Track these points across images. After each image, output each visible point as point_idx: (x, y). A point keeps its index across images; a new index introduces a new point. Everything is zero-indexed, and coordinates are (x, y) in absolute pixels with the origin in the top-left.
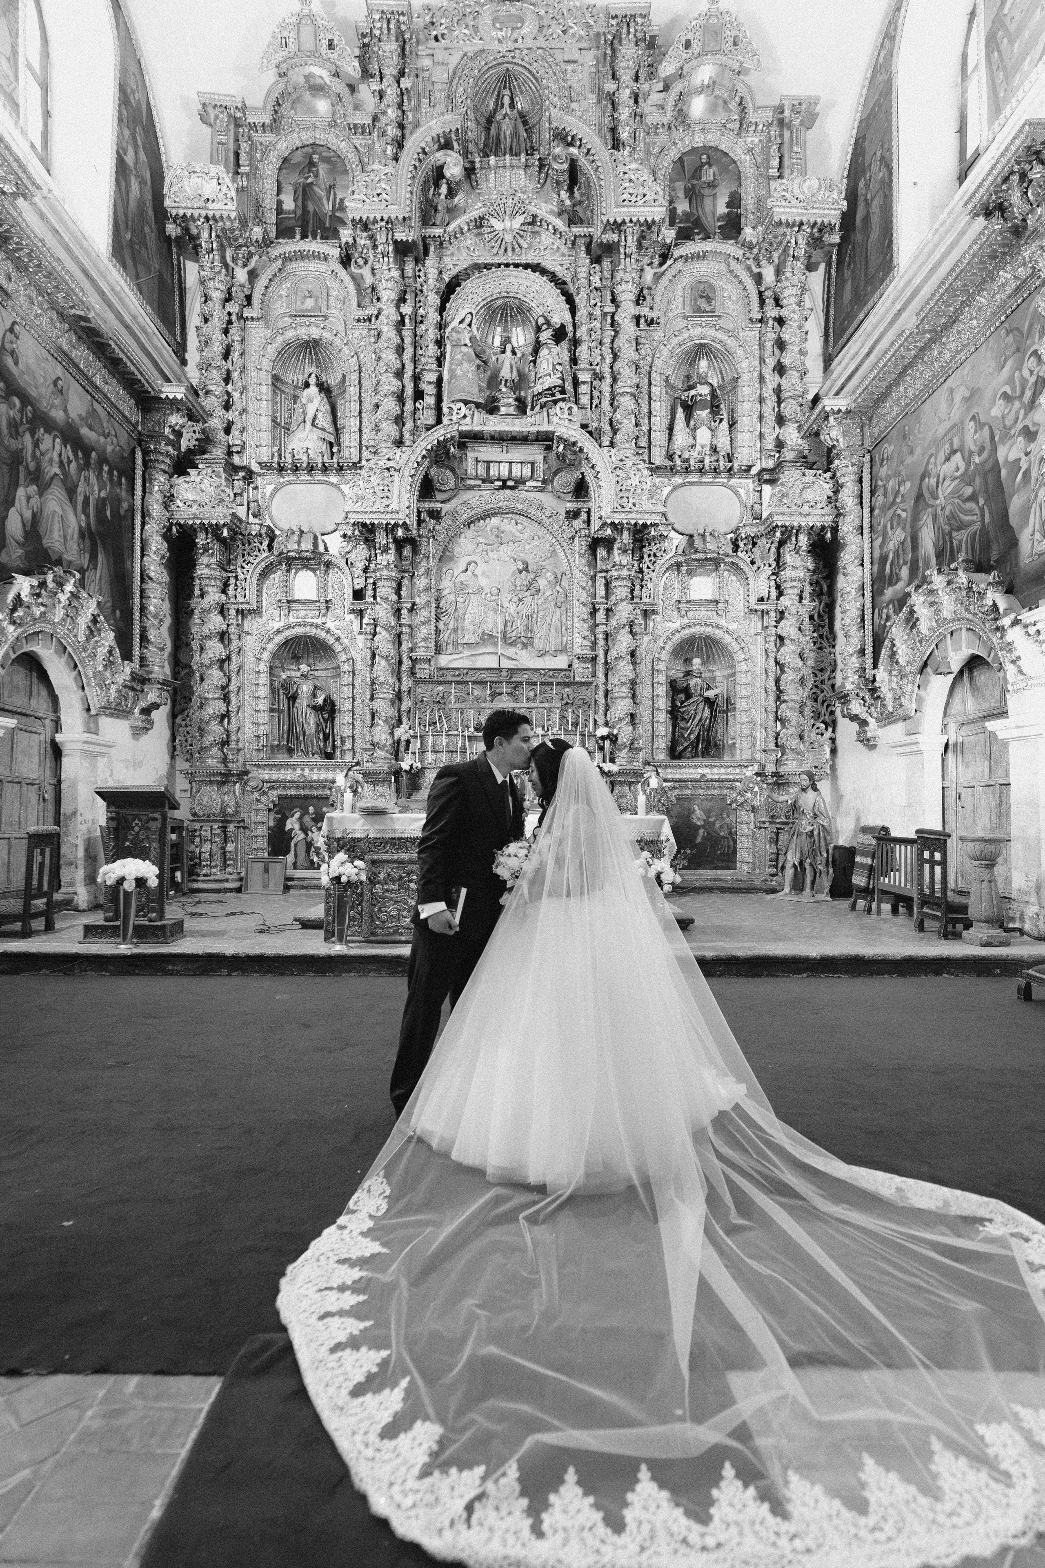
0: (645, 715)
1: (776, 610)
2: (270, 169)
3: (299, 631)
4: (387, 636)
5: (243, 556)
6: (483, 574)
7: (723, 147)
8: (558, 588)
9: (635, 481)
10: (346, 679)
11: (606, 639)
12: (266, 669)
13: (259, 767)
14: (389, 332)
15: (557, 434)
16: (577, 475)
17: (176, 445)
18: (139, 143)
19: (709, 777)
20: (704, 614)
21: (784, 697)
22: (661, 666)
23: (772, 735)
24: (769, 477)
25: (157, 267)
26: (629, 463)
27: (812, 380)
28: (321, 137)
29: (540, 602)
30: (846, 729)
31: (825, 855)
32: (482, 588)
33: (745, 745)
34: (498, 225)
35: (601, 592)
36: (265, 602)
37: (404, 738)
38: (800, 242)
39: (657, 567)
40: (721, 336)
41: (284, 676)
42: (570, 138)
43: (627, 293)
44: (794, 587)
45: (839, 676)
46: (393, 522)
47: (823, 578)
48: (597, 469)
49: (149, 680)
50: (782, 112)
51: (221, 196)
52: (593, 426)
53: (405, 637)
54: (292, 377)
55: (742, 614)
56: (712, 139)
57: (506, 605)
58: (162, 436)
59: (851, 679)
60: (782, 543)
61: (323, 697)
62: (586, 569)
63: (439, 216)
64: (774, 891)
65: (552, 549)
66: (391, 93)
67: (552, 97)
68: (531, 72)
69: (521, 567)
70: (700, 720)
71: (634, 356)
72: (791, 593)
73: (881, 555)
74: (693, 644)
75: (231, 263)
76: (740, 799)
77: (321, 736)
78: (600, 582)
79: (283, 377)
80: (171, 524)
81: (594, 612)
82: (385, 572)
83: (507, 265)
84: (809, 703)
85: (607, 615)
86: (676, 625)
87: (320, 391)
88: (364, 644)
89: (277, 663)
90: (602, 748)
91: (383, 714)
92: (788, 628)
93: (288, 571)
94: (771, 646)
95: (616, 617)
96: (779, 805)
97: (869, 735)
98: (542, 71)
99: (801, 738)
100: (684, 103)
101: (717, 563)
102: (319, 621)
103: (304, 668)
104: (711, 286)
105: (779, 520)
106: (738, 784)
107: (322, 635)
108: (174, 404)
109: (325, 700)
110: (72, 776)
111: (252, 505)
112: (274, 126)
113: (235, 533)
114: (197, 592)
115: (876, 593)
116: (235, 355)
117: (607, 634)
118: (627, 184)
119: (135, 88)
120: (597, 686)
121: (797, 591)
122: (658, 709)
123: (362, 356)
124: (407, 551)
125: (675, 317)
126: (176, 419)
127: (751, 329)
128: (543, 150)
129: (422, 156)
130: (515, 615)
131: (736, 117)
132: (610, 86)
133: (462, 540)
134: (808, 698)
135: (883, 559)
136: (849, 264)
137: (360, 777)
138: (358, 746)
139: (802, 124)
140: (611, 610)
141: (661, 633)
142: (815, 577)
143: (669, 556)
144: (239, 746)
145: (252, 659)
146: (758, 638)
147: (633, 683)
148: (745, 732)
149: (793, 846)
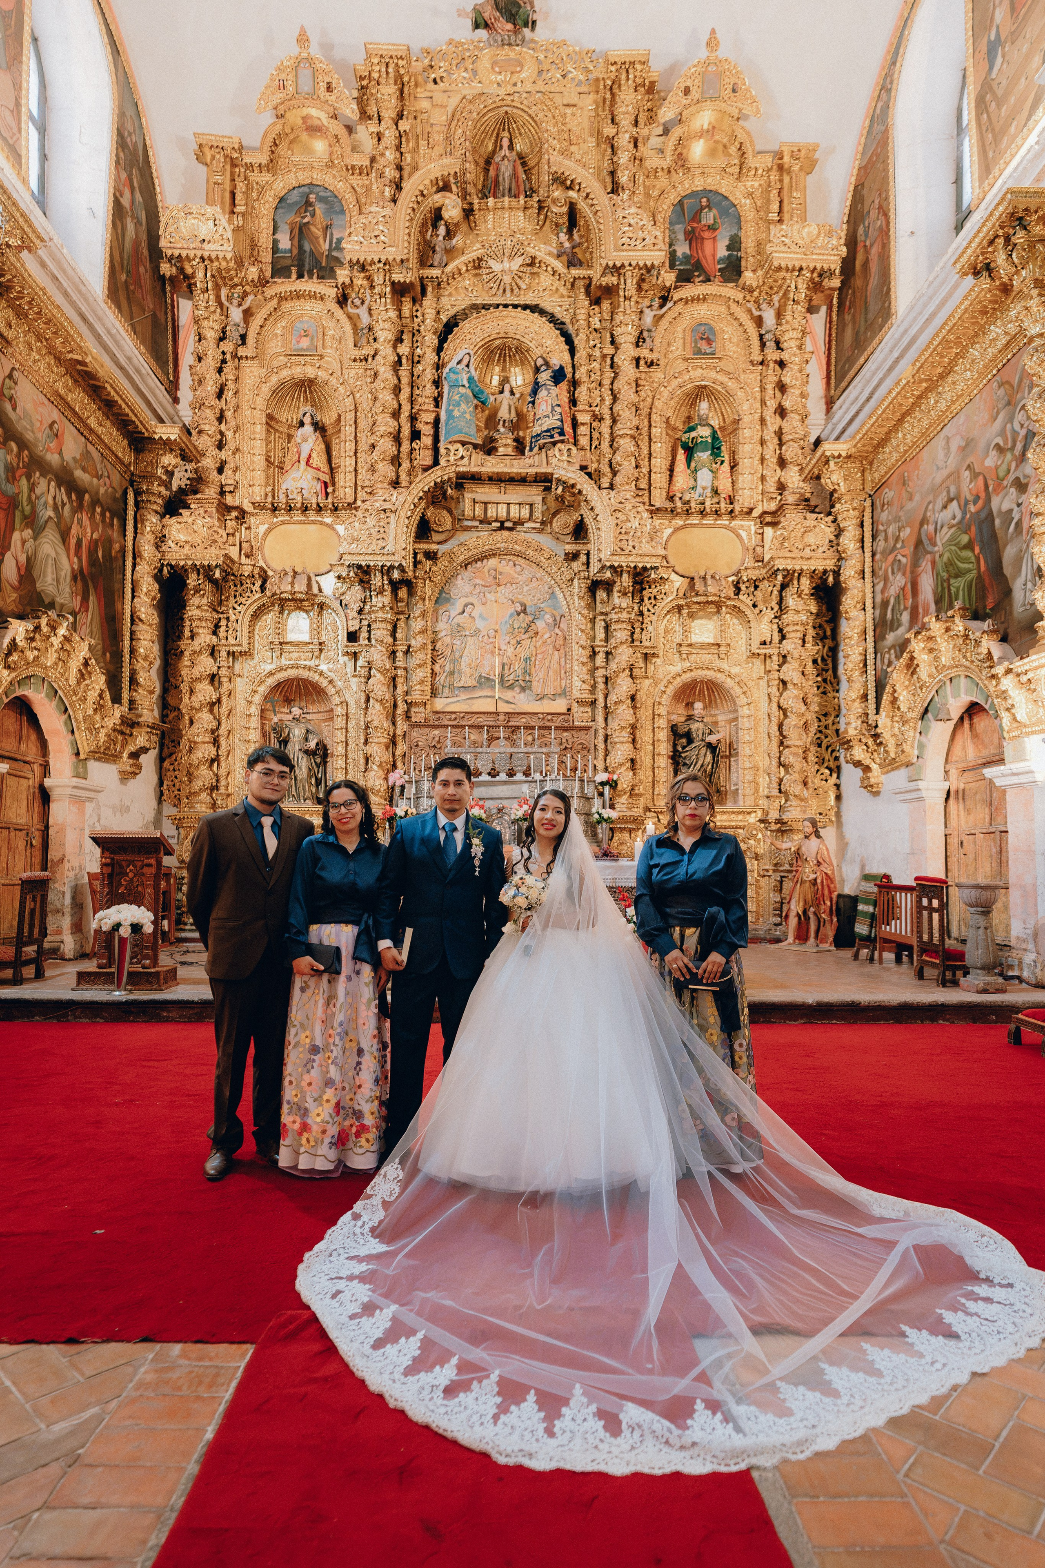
0: (645, 759)
1: (779, 654)
2: (266, 208)
3: (292, 673)
4: (382, 678)
5: (235, 597)
6: (481, 616)
7: (723, 191)
8: (557, 631)
9: (635, 524)
10: (340, 722)
11: (606, 683)
12: (258, 712)
14: (386, 373)
15: (555, 476)
16: (576, 517)
17: (167, 485)
18: (136, 184)
20: (705, 657)
21: (787, 742)
22: (662, 711)
23: (775, 780)
24: (771, 519)
25: (151, 306)
26: (629, 506)
27: (814, 422)
28: (318, 177)
29: (538, 644)
30: (851, 776)
31: (829, 904)
32: (479, 631)
33: (747, 791)
34: (496, 266)
35: (601, 634)
36: (256, 644)
37: (399, 783)
38: (799, 287)
39: (657, 610)
40: (721, 378)
41: (276, 720)
42: (569, 182)
43: (626, 334)
44: (797, 631)
45: (842, 720)
46: (388, 564)
47: (827, 621)
48: (596, 511)
49: (138, 723)
50: (781, 158)
51: (217, 237)
52: (592, 467)
53: (400, 680)
54: (286, 415)
55: (745, 657)
56: (712, 182)
57: (503, 647)
58: (153, 476)
59: (854, 725)
60: (784, 587)
61: (315, 741)
62: (585, 612)
63: (437, 257)
64: (778, 941)
65: (550, 591)
66: (390, 136)
67: (551, 140)
68: (530, 116)
69: (519, 609)
70: (702, 766)
71: (633, 398)
72: (794, 638)
73: (883, 599)
74: (694, 687)
75: (226, 303)
77: (313, 781)
78: (600, 625)
79: (277, 416)
80: (162, 565)
81: (594, 654)
82: (380, 615)
83: (506, 306)
84: (813, 749)
85: (607, 658)
86: (678, 668)
87: (315, 430)
88: (358, 686)
89: (268, 706)
90: (601, 794)
91: (377, 758)
92: (791, 672)
93: (281, 612)
94: (774, 691)
95: (616, 661)
96: (783, 852)
97: (873, 781)
98: (541, 115)
99: (805, 784)
100: (684, 147)
101: (718, 605)
102: (312, 663)
103: (296, 711)
104: (711, 329)
105: (780, 564)
106: (741, 831)
107: (315, 677)
108: (168, 445)
109: (317, 744)
110: (60, 822)
111: (244, 545)
112: (271, 166)
113: (226, 574)
114: (187, 633)
115: (879, 638)
116: (229, 394)
117: (607, 678)
118: (627, 228)
119: (132, 130)
120: (596, 731)
121: (799, 635)
122: (659, 754)
123: (358, 395)
124: (403, 593)
125: (676, 359)
126: (168, 460)
127: (752, 372)
128: (542, 192)
129: (420, 199)
130: (513, 658)
131: (736, 161)
132: (609, 131)
133: (459, 581)
134: (812, 743)
135: (885, 604)
136: (850, 308)
139: (801, 169)
140: (611, 653)
141: (661, 677)
142: (818, 621)
143: (670, 599)
144: (230, 791)
145: (243, 702)
146: (761, 682)
147: (634, 727)
148: (748, 778)
149: (796, 895)
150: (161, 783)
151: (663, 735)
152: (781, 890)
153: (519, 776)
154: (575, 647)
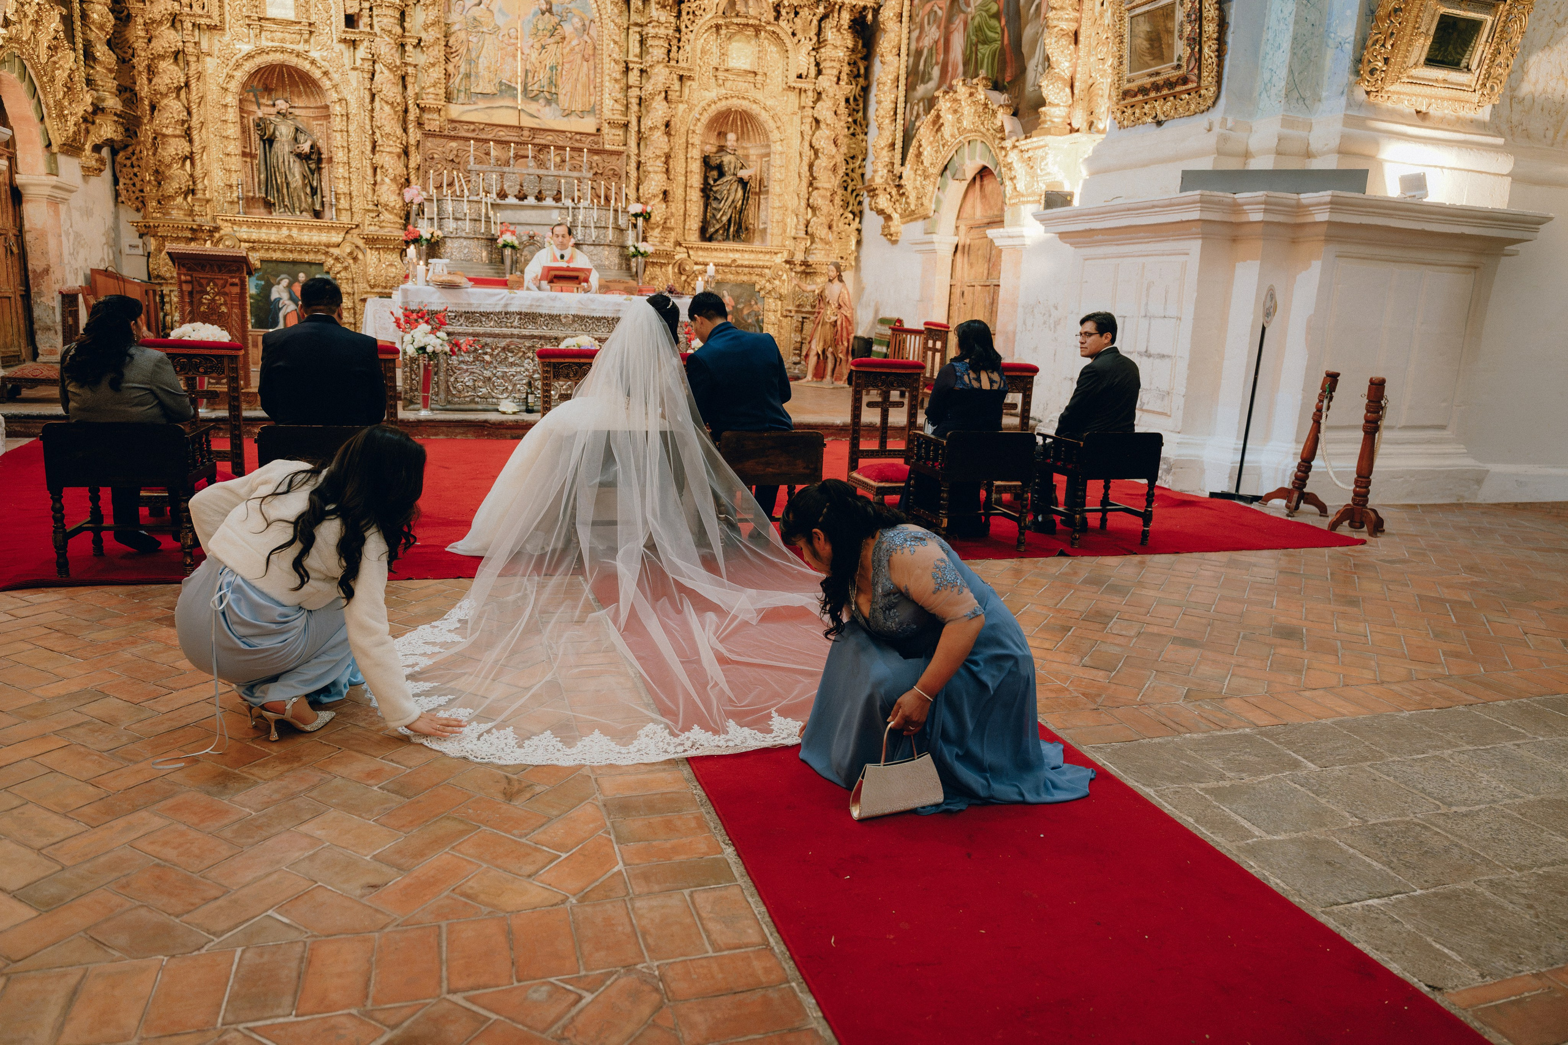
0: (678, 192)
1: (814, 90)
3: (276, 58)
4: (391, 77)
6: (500, 10)
8: (586, 38)
10: (337, 123)
11: (640, 104)
12: (235, 103)
13: (234, 223)
19: (739, 262)
20: (742, 85)
21: (815, 185)
22: (696, 140)
23: (802, 222)
29: (566, 51)
30: (872, 222)
31: (846, 344)
32: (499, 28)
33: (775, 231)
35: (635, 48)
36: (227, 17)
37: (417, 201)
39: (695, 28)
41: (260, 114)
44: (833, 67)
45: (869, 166)
47: (862, 59)
49: (103, 110)
53: (409, 80)
55: (780, 89)
57: (527, 51)
59: (879, 172)
60: (825, 17)
61: (309, 143)
62: (618, 20)
69: (544, 7)
70: (733, 201)
72: (830, 74)
73: (917, 50)
74: (728, 116)
76: (769, 286)
77: (308, 190)
78: (634, 38)
81: (627, 69)
84: (840, 192)
85: (641, 76)
86: (712, 94)
88: (359, 82)
89: (248, 96)
90: (635, 226)
91: (390, 171)
92: (824, 110)
94: (807, 128)
95: (652, 81)
96: (806, 294)
97: (893, 230)
99: (830, 227)
101: (757, 30)
102: (301, 47)
103: (281, 105)
106: (767, 271)
107: (306, 66)
109: (312, 147)
110: (38, 227)
115: (910, 88)
117: (640, 99)
120: (628, 156)
121: (835, 72)
122: (691, 187)
130: (537, 65)
134: (839, 186)
135: (919, 53)
137: (361, 243)
138: (358, 204)
140: (646, 71)
141: (696, 102)
142: (853, 57)
143: (709, 16)
144: (208, 196)
145: (214, 87)
146: (795, 117)
147: (668, 157)
148: (777, 217)
149: (817, 335)
150: (116, 182)
151: (696, 166)
152: (802, 331)
153: (549, 202)
154: (606, 60)
